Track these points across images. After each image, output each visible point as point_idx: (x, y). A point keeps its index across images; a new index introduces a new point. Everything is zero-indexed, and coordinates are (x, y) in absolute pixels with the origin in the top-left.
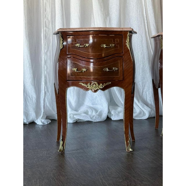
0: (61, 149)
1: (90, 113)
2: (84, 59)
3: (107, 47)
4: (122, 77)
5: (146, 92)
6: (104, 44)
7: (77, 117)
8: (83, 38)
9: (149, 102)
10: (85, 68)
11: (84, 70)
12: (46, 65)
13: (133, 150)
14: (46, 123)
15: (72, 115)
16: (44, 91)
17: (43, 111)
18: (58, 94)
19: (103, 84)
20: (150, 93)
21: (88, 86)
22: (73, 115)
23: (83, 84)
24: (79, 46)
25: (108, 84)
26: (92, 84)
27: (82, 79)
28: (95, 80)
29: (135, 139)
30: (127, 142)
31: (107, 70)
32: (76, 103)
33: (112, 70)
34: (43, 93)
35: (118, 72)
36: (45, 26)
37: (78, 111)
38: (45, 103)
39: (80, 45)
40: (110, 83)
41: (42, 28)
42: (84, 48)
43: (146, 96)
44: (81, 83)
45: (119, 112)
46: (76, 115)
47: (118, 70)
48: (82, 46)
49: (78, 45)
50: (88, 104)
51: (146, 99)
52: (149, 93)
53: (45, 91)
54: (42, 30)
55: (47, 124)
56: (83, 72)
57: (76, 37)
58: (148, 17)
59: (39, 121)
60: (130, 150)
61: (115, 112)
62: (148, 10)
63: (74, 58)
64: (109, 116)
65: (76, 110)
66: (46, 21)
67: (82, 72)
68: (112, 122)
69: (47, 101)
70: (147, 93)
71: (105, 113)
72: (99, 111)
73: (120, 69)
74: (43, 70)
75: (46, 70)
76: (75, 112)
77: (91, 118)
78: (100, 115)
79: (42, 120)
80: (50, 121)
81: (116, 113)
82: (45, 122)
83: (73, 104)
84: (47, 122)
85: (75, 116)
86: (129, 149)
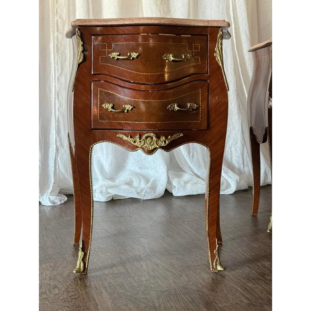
0: (80, 268)
1: (135, 184)
2: (127, 85)
3: (177, 59)
4: (206, 123)
5: (231, 147)
6: (170, 53)
7: (113, 192)
8: (126, 40)
9: (236, 165)
10: (129, 103)
11: (128, 107)
12: (58, 99)
13: (225, 269)
14: (59, 203)
15: (105, 188)
16: (55, 146)
17: (53, 181)
18: (74, 155)
19: (166, 138)
20: (238, 149)
21: (135, 142)
22: (107, 188)
23: (125, 138)
24: (117, 57)
25: (176, 136)
26: (144, 136)
27: (122, 126)
28: (151, 127)
29: (223, 240)
30: (212, 252)
31: (177, 108)
32: (111, 166)
33: (185, 108)
34: (53, 148)
35: (199, 112)
36: (56, 29)
37: (115, 181)
38: (57, 167)
39: (119, 55)
40: (182, 135)
41: (51, 33)
42: (128, 61)
43: (231, 155)
44: (121, 136)
45: (186, 183)
46: (112, 187)
47: (198, 108)
48: (123, 58)
49: (115, 55)
50: (132, 169)
51: (231, 160)
52: (236, 150)
53: (57, 146)
54: (52, 37)
55: (61, 204)
56: (126, 111)
57: (112, 38)
58: (237, 17)
59: (45, 198)
60: (219, 268)
61: (179, 183)
62: (237, 6)
63: (108, 82)
64: (169, 189)
65: (112, 179)
66: (57, 21)
67: (123, 111)
68: (174, 201)
69: (60, 164)
70: (233, 149)
71: (162, 185)
72: (151, 180)
73: (203, 106)
74: (54, 108)
75: (58, 109)
76: (111, 183)
77: (138, 193)
78: (153, 188)
79: (50, 197)
80: (66, 199)
81: (181, 184)
82: (56, 201)
83: (107, 168)
84: (60, 201)
85: (110, 191)
86: (216, 267)
